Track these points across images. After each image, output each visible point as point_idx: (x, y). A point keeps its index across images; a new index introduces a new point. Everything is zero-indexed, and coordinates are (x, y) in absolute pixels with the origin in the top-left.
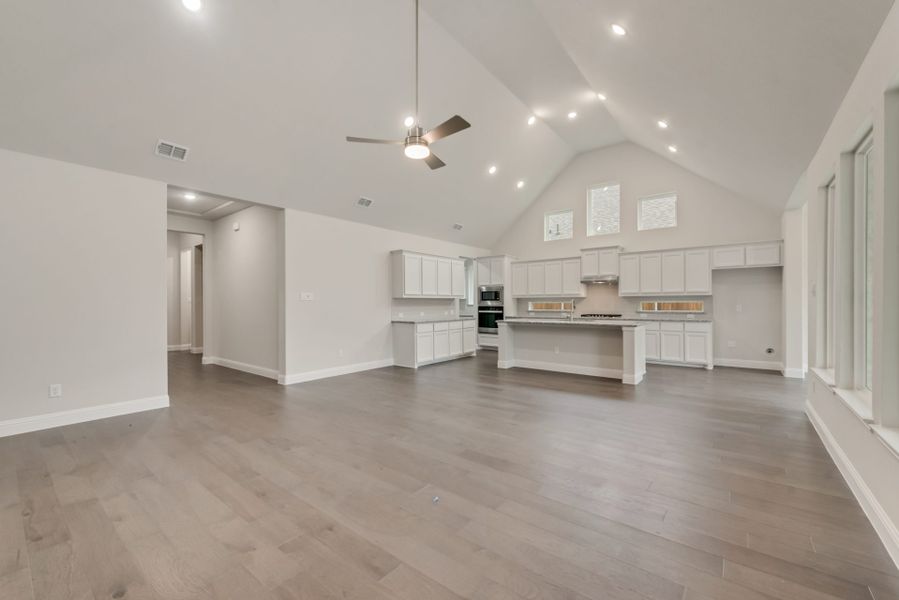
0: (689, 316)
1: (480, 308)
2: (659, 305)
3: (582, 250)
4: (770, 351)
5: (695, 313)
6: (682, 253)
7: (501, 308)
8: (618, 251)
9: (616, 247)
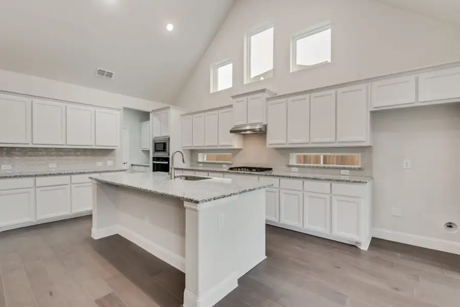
0: (342, 172)
1: (155, 159)
2: (325, 157)
3: (234, 97)
4: (450, 226)
5: (350, 169)
6: (333, 92)
7: (167, 159)
8: (266, 95)
9: (263, 91)
